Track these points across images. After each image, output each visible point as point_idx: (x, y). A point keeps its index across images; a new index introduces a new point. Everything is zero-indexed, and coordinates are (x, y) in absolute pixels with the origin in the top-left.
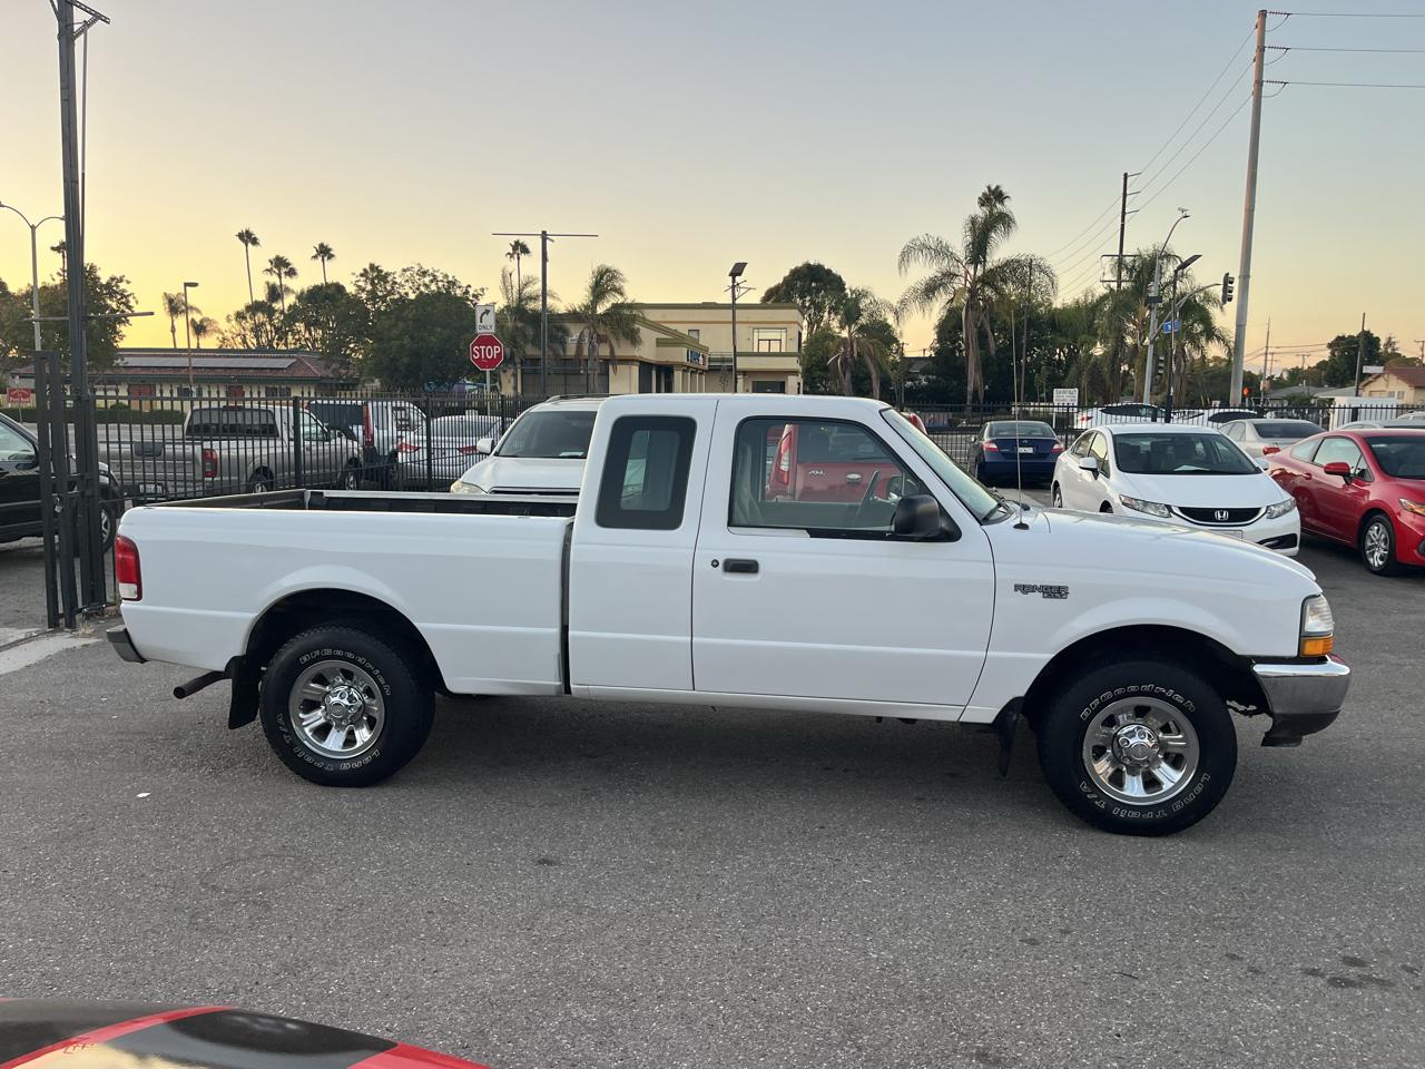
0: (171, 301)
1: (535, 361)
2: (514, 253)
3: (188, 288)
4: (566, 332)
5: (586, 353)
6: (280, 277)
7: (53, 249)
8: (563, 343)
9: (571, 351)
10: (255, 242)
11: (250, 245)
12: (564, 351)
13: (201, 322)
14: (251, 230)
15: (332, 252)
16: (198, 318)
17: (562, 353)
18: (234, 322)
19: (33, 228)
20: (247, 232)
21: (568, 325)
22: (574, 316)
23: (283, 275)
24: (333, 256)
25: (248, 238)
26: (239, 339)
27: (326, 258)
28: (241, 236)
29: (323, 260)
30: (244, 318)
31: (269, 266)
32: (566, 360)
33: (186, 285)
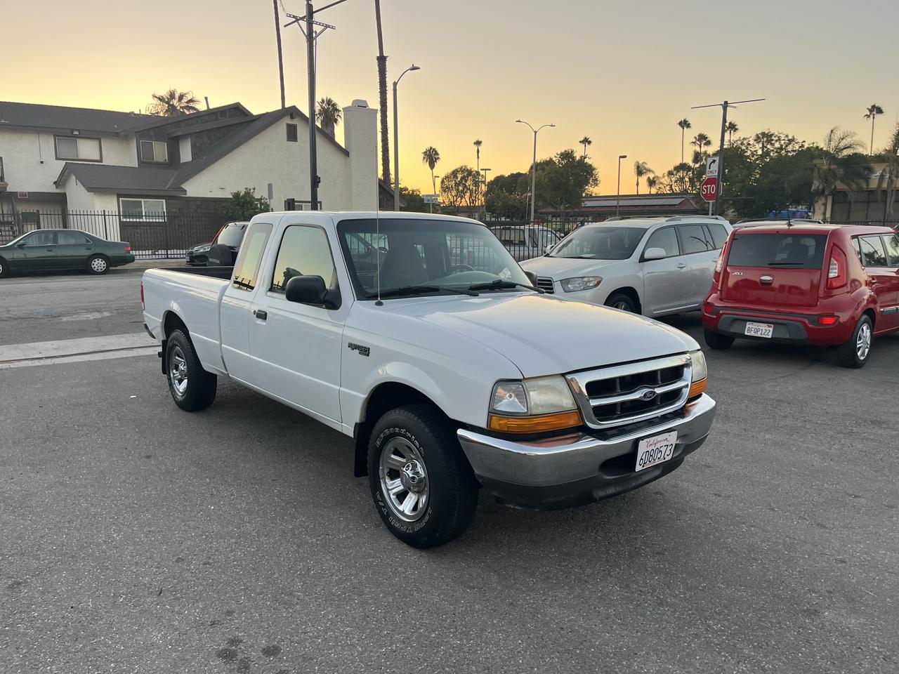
0: (638, 167)
1: (844, 194)
2: (871, 114)
3: (621, 159)
4: (871, 170)
5: (885, 185)
6: (700, 147)
7: (580, 142)
8: (867, 179)
9: (874, 184)
10: (688, 126)
11: (685, 128)
12: (868, 184)
13: (654, 178)
14: (687, 120)
15: (736, 127)
16: (651, 176)
17: (865, 187)
18: (666, 178)
19: (536, 132)
20: (685, 120)
21: (873, 165)
22: (879, 158)
23: (702, 145)
24: (737, 129)
25: (685, 124)
26: (668, 188)
27: (732, 132)
28: (680, 124)
29: (730, 133)
30: (672, 174)
31: (694, 140)
32: (871, 192)
33: (621, 157)
